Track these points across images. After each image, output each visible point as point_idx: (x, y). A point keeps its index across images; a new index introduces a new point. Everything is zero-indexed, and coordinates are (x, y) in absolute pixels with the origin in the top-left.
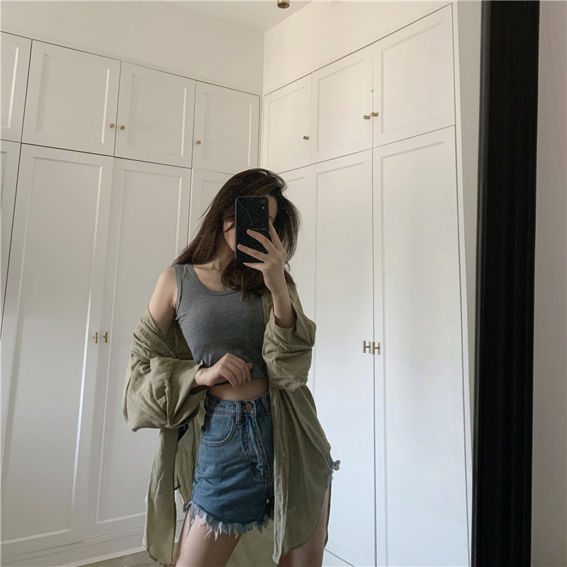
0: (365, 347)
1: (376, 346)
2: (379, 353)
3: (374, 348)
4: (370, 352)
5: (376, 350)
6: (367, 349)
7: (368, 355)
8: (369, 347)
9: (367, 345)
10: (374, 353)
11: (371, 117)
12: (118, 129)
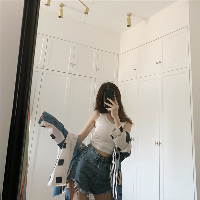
0: (156, 143)
1: (160, 143)
2: (161, 146)
3: (159, 144)
5: (160, 145)
6: (157, 144)
7: (157, 146)
8: (157, 143)
9: (157, 142)
10: (159, 146)
11: (159, 63)
12: (73, 65)
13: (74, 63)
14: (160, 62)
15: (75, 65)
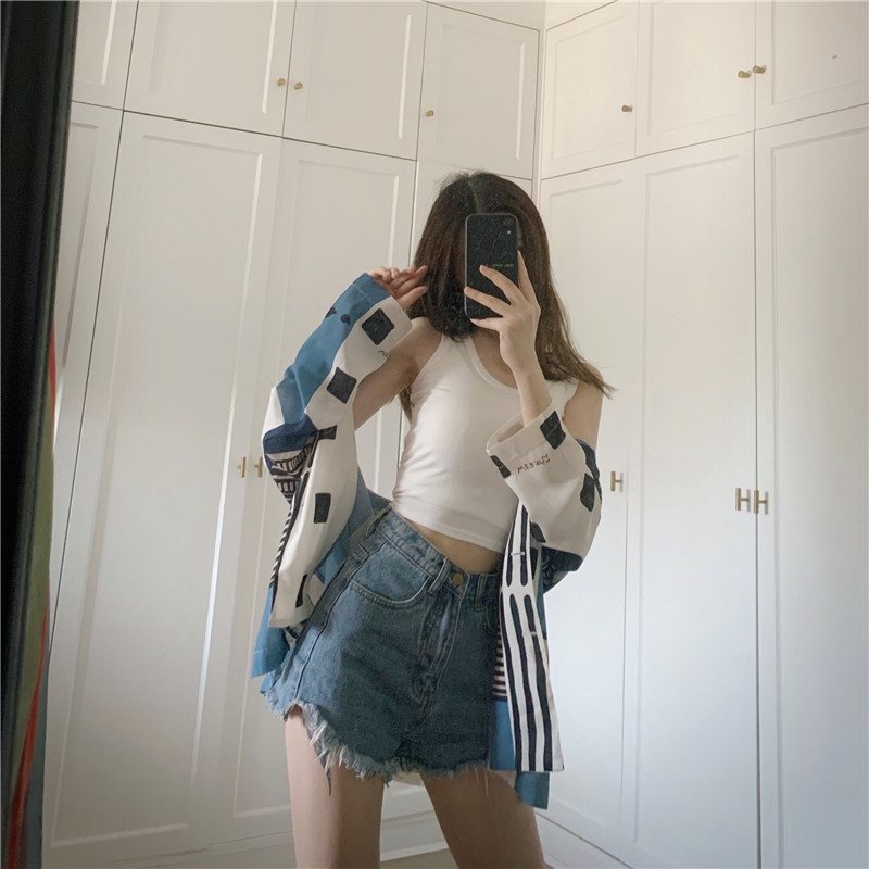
0: (739, 499)
1: (762, 498)
2: (766, 512)
3: (757, 502)
4: (749, 510)
5: (761, 506)
6: (744, 504)
7: (746, 516)
8: (748, 500)
9: (744, 495)
10: (757, 512)
11: (753, 74)
12: (291, 88)
13: (294, 79)
14: (761, 70)
15: (299, 86)
